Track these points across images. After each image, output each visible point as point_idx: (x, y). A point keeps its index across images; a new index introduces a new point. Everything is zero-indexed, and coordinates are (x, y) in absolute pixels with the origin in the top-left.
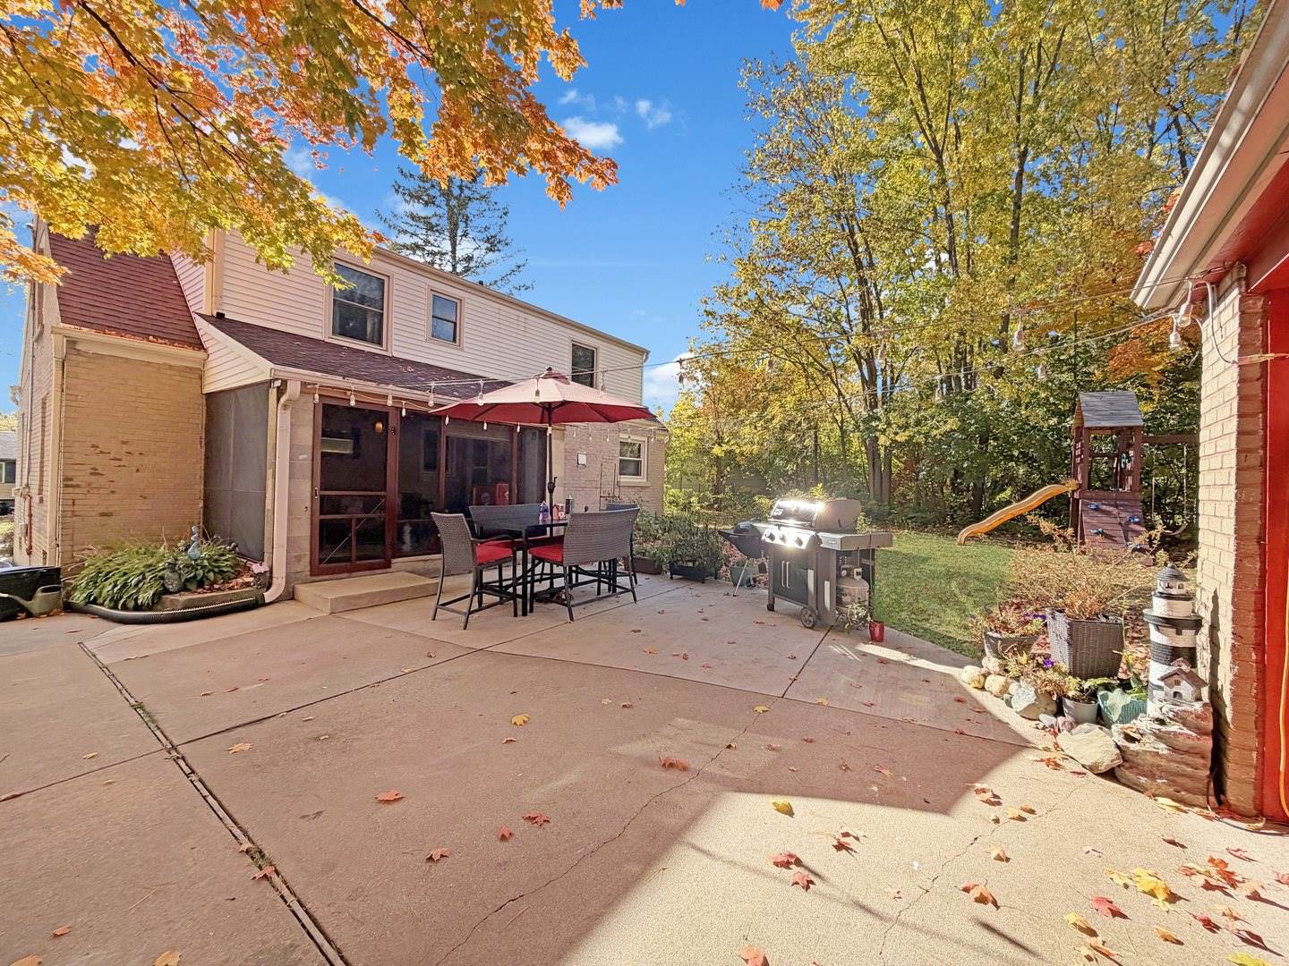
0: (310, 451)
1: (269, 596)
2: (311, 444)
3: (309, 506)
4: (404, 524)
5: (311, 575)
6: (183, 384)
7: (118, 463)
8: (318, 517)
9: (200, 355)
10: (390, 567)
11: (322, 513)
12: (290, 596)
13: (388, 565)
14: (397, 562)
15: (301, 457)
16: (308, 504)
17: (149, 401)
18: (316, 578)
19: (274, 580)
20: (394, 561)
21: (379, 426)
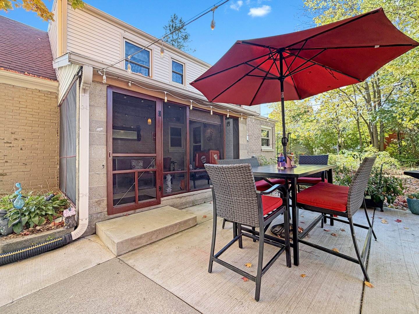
0: (105, 125)
1: (75, 234)
2: (105, 120)
3: (105, 165)
4: (167, 174)
5: (109, 214)
6: (47, 101)
7: (9, 145)
8: (112, 172)
9: (55, 83)
10: (160, 204)
11: (114, 169)
12: (92, 231)
13: (159, 203)
14: (164, 200)
15: (98, 129)
16: (104, 163)
17: (27, 110)
18: (111, 216)
19: (80, 221)
20: (162, 199)
21: (150, 121)
